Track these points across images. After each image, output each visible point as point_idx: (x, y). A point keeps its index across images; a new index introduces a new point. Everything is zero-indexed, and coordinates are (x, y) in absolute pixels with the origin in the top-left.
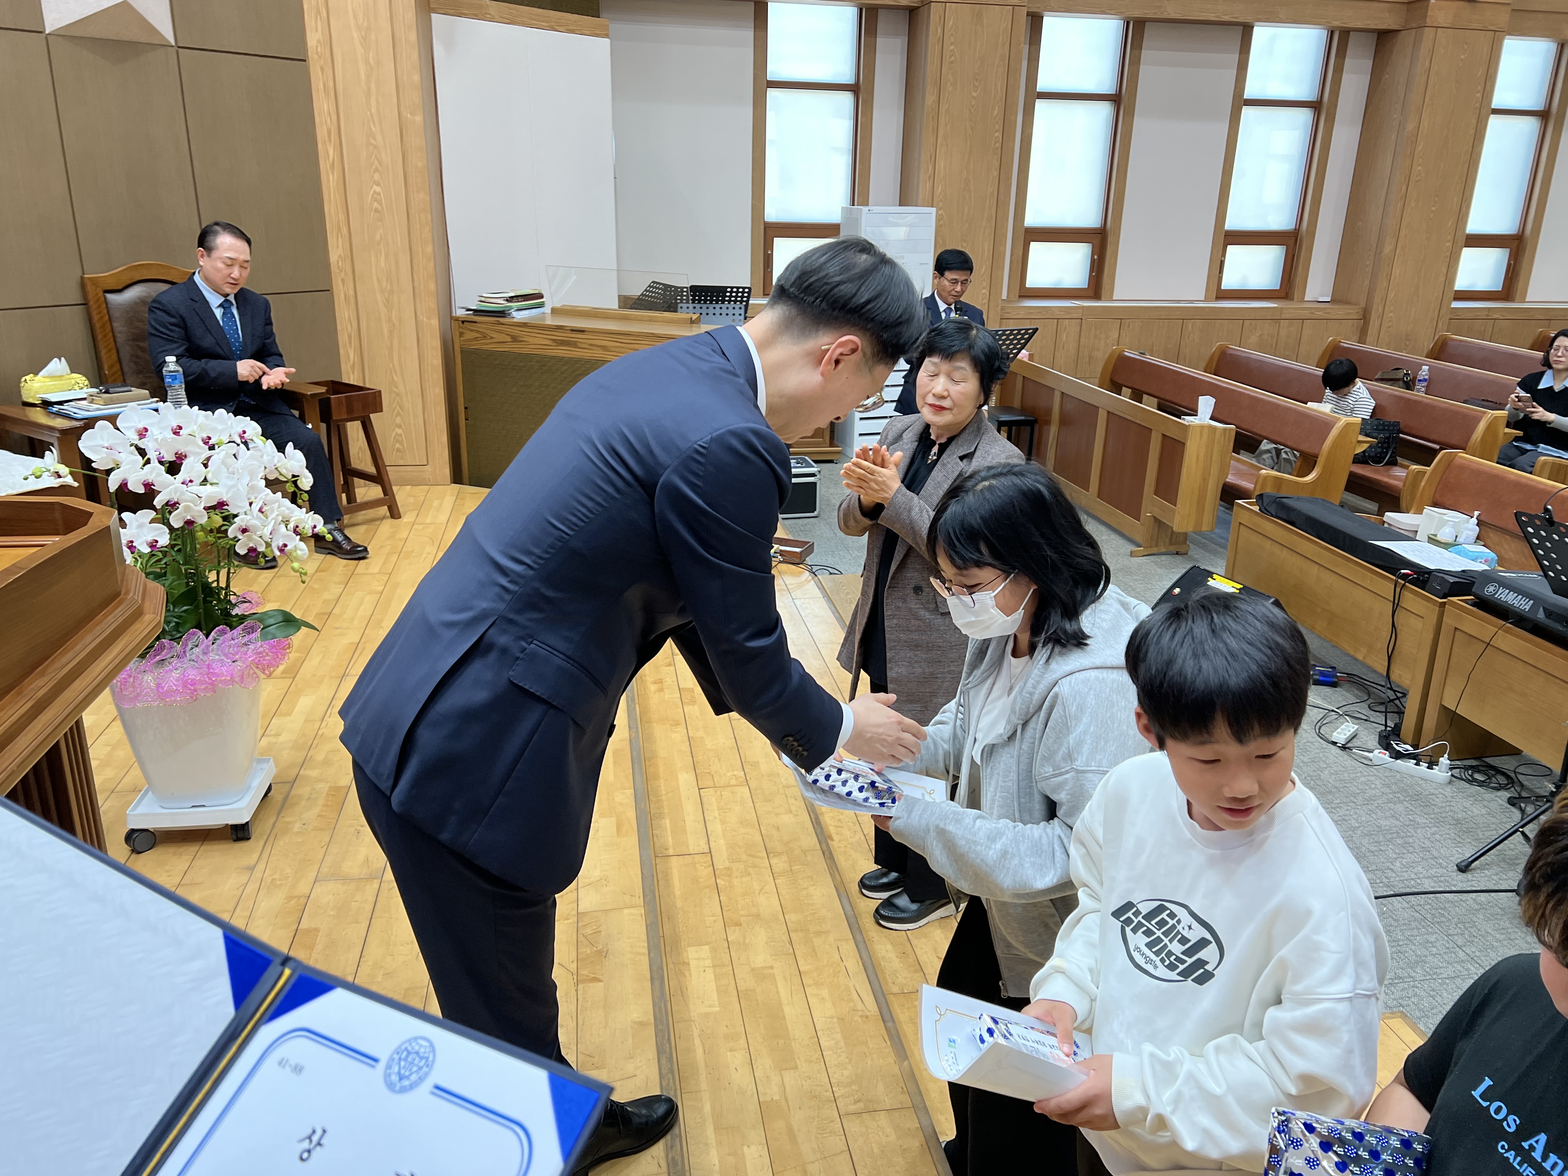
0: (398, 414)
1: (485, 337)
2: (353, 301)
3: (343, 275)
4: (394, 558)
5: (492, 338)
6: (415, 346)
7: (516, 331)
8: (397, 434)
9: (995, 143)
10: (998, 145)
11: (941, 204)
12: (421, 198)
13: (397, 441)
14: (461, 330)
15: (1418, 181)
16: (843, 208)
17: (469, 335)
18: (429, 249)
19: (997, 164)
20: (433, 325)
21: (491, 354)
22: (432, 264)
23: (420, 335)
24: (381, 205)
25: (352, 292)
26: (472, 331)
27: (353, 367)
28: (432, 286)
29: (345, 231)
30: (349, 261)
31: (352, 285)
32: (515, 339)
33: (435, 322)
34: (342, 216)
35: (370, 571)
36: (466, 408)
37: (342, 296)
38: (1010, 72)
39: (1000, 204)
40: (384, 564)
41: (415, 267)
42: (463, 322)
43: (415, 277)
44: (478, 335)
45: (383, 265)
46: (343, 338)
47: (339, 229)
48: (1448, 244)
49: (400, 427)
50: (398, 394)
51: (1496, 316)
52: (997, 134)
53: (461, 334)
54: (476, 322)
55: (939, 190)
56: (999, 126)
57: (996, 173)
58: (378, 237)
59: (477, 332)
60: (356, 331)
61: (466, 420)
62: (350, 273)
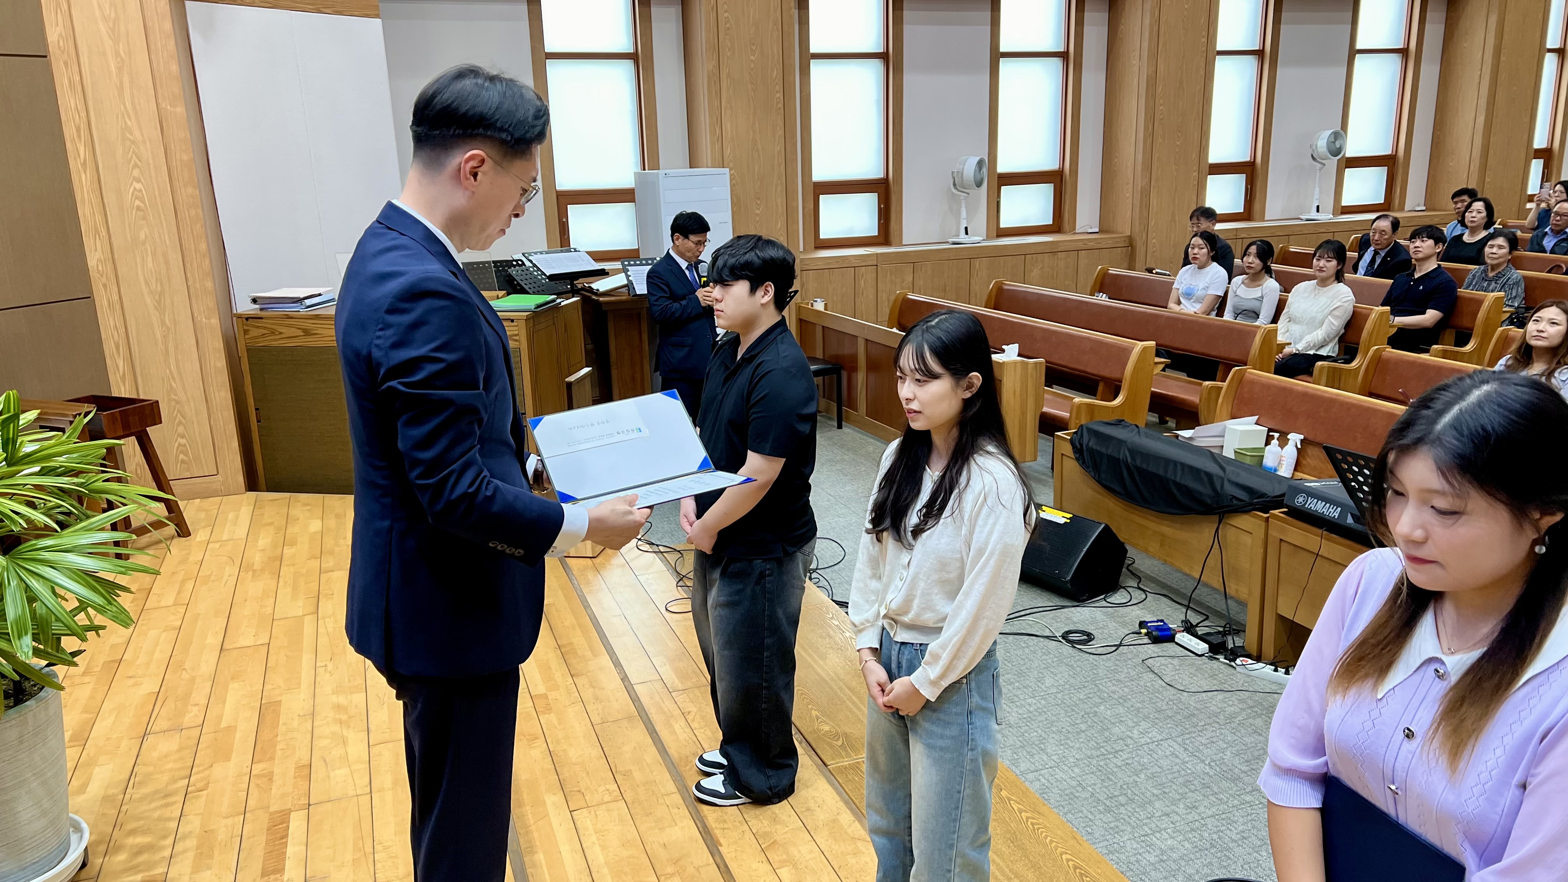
0: (180, 423)
1: (273, 333)
2: (118, 307)
3: (104, 280)
4: (189, 585)
5: (281, 333)
6: (194, 349)
7: (308, 324)
8: (179, 445)
9: (777, 104)
10: (781, 105)
11: (731, 164)
12: (189, 192)
13: (181, 452)
14: (245, 327)
15: (1162, 119)
16: (635, 173)
17: (254, 332)
18: (203, 246)
19: (782, 124)
21: (282, 350)
22: (207, 261)
23: (199, 336)
25: (116, 298)
26: (258, 327)
27: (123, 378)
28: (209, 284)
29: (104, 233)
30: (110, 266)
31: (116, 292)
32: (307, 332)
33: (215, 321)
34: (99, 218)
35: (163, 604)
36: (257, 409)
37: (106, 303)
38: (784, 35)
39: (788, 161)
40: (179, 593)
41: (188, 266)
42: (247, 319)
43: (189, 275)
44: (266, 332)
45: (150, 265)
46: (109, 347)
47: (97, 231)
48: (1195, 174)
49: (183, 437)
50: (177, 402)
51: (1243, 236)
52: (778, 95)
53: (246, 332)
54: (261, 318)
55: (728, 152)
56: (779, 88)
57: (781, 132)
58: (142, 236)
59: (265, 328)
60: (123, 335)
61: (258, 421)
62: (113, 277)
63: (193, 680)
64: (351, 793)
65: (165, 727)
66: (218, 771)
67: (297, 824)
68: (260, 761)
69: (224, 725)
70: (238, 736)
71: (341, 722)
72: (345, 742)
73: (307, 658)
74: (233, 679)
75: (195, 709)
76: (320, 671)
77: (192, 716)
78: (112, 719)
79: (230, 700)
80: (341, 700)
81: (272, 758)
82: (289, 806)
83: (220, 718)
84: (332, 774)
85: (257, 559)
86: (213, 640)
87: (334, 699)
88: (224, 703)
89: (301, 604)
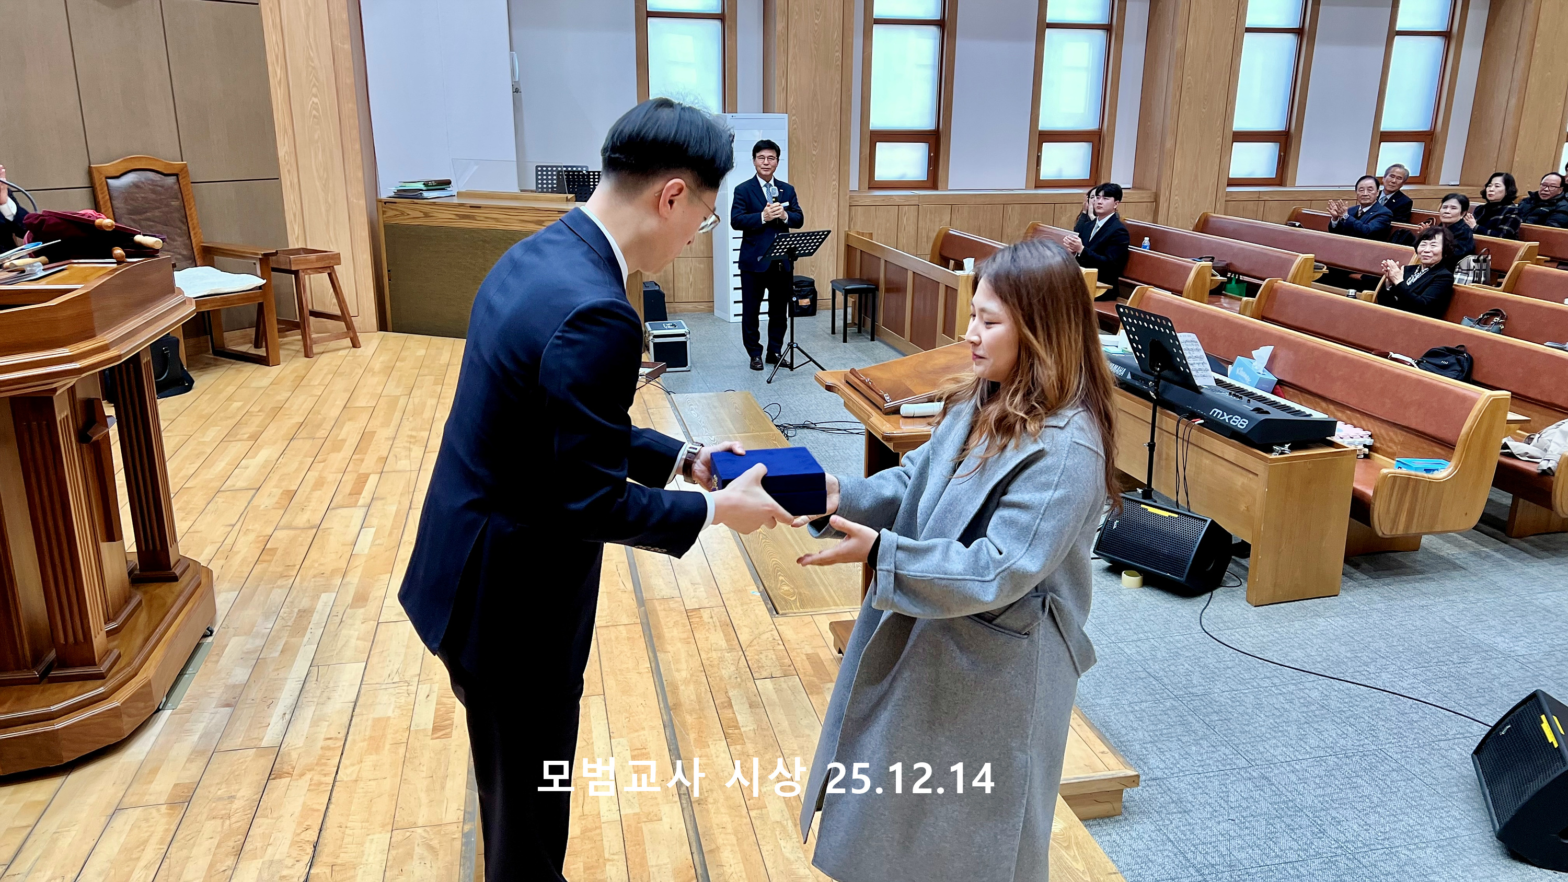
1: (403, 214)
2: (298, 189)
3: (289, 166)
4: (330, 376)
5: (409, 214)
6: (347, 221)
7: (427, 209)
9: (835, 61)
11: (793, 112)
12: (351, 109)
14: (384, 209)
15: (1189, 88)
17: (390, 213)
18: (358, 146)
19: (836, 79)
20: (361, 205)
21: (408, 227)
22: (361, 160)
23: (351, 212)
24: (319, 113)
25: (296, 180)
26: (393, 209)
27: (297, 239)
28: (360, 174)
29: (290, 133)
30: (293, 159)
31: (296, 175)
32: (426, 215)
33: (363, 202)
34: (287, 122)
35: (312, 384)
36: (389, 271)
37: (289, 184)
38: (845, 3)
39: (843, 111)
40: (322, 379)
41: (346, 162)
42: (385, 203)
43: (347, 169)
44: (398, 213)
45: (321, 159)
46: (289, 216)
47: (286, 132)
51: (1264, 198)
52: (835, 54)
53: (384, 212)
54: (396, 202)
57: (836, 86)
58: (316, 137)
59: (397, 210)
60: (300, 210)
61: (389, 280)
62: (294, 165)
63: (325, 418)
64: (408, 469)
65: (306, 436)
66: (333, 456)
67: (373, 480)
68: (358, 454)
69: (339, 438)
70: (347, 443)
71: (410, 442)
72: (410, 450)
73: (397, 415)
74: (349, 420)
75: (324, 431)
76: (404, 421)
77: (322, 433)
78: (274, 431)
79: (345, 429)
80: (414, 433)
81: (366, 454)
82: (370, 472)
83: (338, 435)
84: (399, 462)
85: (377, 366)
86: (340, 403)
87: (410, 433)
88: (341, 430)
89: (401, 389)
